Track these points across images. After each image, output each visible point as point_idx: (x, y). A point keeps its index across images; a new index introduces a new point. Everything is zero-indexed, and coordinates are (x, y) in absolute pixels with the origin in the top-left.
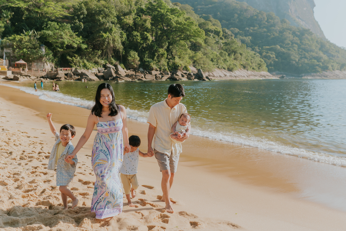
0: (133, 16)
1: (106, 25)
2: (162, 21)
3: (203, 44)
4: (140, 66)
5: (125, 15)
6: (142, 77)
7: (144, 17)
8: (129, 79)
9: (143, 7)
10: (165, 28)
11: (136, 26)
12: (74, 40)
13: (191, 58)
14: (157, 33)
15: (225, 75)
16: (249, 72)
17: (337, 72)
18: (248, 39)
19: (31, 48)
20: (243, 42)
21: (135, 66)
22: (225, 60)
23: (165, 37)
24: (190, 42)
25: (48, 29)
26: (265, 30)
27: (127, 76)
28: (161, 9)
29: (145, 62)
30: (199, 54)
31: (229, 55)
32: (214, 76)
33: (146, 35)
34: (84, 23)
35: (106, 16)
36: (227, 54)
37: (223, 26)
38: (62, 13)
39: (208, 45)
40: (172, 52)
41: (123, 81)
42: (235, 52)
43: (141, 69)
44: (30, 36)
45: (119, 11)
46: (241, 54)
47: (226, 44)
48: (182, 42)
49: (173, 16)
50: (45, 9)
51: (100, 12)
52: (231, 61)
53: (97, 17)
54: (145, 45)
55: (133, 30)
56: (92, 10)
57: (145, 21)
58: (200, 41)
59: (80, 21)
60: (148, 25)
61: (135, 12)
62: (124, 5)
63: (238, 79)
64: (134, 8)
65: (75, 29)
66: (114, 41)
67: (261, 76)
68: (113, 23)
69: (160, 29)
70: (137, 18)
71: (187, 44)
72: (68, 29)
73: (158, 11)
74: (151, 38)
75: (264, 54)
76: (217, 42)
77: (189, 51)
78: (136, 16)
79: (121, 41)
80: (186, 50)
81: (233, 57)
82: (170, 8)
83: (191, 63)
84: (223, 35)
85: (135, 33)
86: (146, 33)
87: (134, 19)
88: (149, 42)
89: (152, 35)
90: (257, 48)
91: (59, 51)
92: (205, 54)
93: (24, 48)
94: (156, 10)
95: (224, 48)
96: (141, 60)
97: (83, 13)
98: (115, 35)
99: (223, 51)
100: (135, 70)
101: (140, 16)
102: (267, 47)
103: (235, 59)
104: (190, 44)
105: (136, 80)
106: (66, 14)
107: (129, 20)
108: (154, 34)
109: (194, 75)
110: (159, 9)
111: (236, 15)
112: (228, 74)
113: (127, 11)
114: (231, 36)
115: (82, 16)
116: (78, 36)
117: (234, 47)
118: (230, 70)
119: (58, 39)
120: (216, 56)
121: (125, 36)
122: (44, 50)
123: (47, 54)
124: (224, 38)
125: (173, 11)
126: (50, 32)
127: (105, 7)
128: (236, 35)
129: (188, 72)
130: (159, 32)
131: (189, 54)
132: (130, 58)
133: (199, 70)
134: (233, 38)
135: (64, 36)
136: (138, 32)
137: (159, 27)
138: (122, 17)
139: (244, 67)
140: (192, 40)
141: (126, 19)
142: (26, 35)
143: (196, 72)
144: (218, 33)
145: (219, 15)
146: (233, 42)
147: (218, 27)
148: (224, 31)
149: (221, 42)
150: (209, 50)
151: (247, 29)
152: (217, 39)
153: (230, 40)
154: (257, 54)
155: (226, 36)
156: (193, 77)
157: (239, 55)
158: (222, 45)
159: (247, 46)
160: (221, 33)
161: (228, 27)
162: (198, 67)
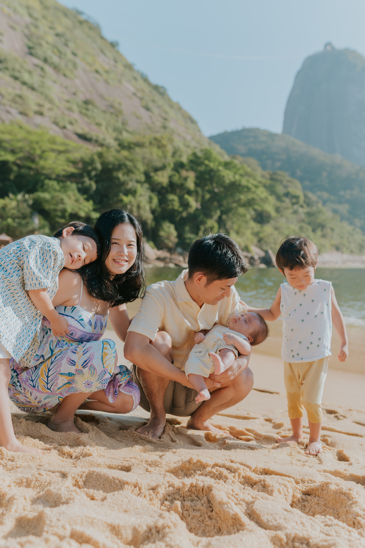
0: (168, 172)
1: (128, 184)
2: (211, 180)
3: (273, 213)
4: (177, 245)
5: (156, 170)
6: (180, 261)
7: (184, 173)
8: (161, 265)
9: (184, 160)
10: (216, 190)
11: (172, 187)
12: (81, 206)
13: (256, 234)
14: (203, 197)
16: (346, 256)
18: (344, 208)
19: (19, 218)
20: (335, 211)
21: (171, 245)
23: (216, 204)
24: (255, 210)
25: (44, 191)
27: (158, 259)
28: (210, 161)
29: (185, 239)
30: (268, 229)
31: (314, 231)
33: (187, 200)
34: (96, 182)
35: (129, 172)
36: (310, 229)
37: (304, 188)
38: (66, 168)
39: (282, 216)
40: (225, 225)
41: (150, 266)
42: (322, 226)
43: (179, 250)
44: (18, 201)
45: (147, 165)
46: (332, 230)
47: (309, 214)
48: (241, 210)
49: (228, 172)
50: (42, 163)
51: (120, 167)
53: (115, 174)
54: (184, 214)
55: (167, 192)
56: (108, 163)
57: (186, 179)
58: (269, 208)
59: (90, 179)
60: (190, 184)
61: (172, 165)
62: (155, 157)
63: (327, 266)
64: (171, 161)
65: (83, 191)
66: (139, 207)
67: (364, 262)
68: (138, 182)
69: (209, 191)
70: (175, 175)
71: (249, 214)
72: (73, 190)
73: (207, 166)
74: (194, 204)
76: (295, 212)
77: (252, 224)
78: (173, 173)
79: (151, 208)
80: (246, 222)
81: (319, 232)
82: (222, 160)
83: (255, 240)
84: (305, 202)
85: (171, 197)
86: (186, 196)
87: (170, 177)
88: (192, 210)
89: (196, 201)
90: (357, 222)
91: (58, 223)
92: (276, 229)
93: (8, 217)
94: (202, 164)
95: (307, 220)
96: (180, 236)
97: (95, 169)
98: (141, 199)
99: (304, 225)
100: (170, 250)
101: (178, 172)
103: (324, 236)
104: (253, 213)
105: (172, 266)
106: (72, 169)
107: (162, 178)
108: (200, 199)
109: (259, 258)
110: (207, 162)
111: (324, 174)
113: (159, 164)
114: (317, 202)
115: (93, 173)
116: (87, 200)
117: (321, 219)
119: (57, 204)
120: (294, 231)
121: (155, 201)
122: (37, 221)
123: (41, 227)
124: (305, 205)
125: (227, 165)
126: (46, 196)
127: (126, 158)
128: (324, 202)
129: (249, 255)
130: (208, 196)
131: (252, 229)
132: (162, 233)
133: (266, 252)
134: (320, 205)
135: (66, 200)
136: (175, 194)
137: (207, 188)
138: (152, 174)
139: (338, 248)
140: (257, 207)
141: (158, 175)
142: (11, 199)
143: (262, 254)
144: (297, 197)
145: (299, 173)
146: (320, 212)
147: (297, 189)
148: (306, 196)
149: (302, 211)
150: (282, 222)
151: (342, 193)
152: (296, 207)
153: (314, 209)
154: (358, 230)
155: (308, 203)
156: (258, 262)
157: (329, 231)
158: (303, 216)
159: (342, 218)
160: (302, 199)
161: (312, 190)
162: (265, 248)
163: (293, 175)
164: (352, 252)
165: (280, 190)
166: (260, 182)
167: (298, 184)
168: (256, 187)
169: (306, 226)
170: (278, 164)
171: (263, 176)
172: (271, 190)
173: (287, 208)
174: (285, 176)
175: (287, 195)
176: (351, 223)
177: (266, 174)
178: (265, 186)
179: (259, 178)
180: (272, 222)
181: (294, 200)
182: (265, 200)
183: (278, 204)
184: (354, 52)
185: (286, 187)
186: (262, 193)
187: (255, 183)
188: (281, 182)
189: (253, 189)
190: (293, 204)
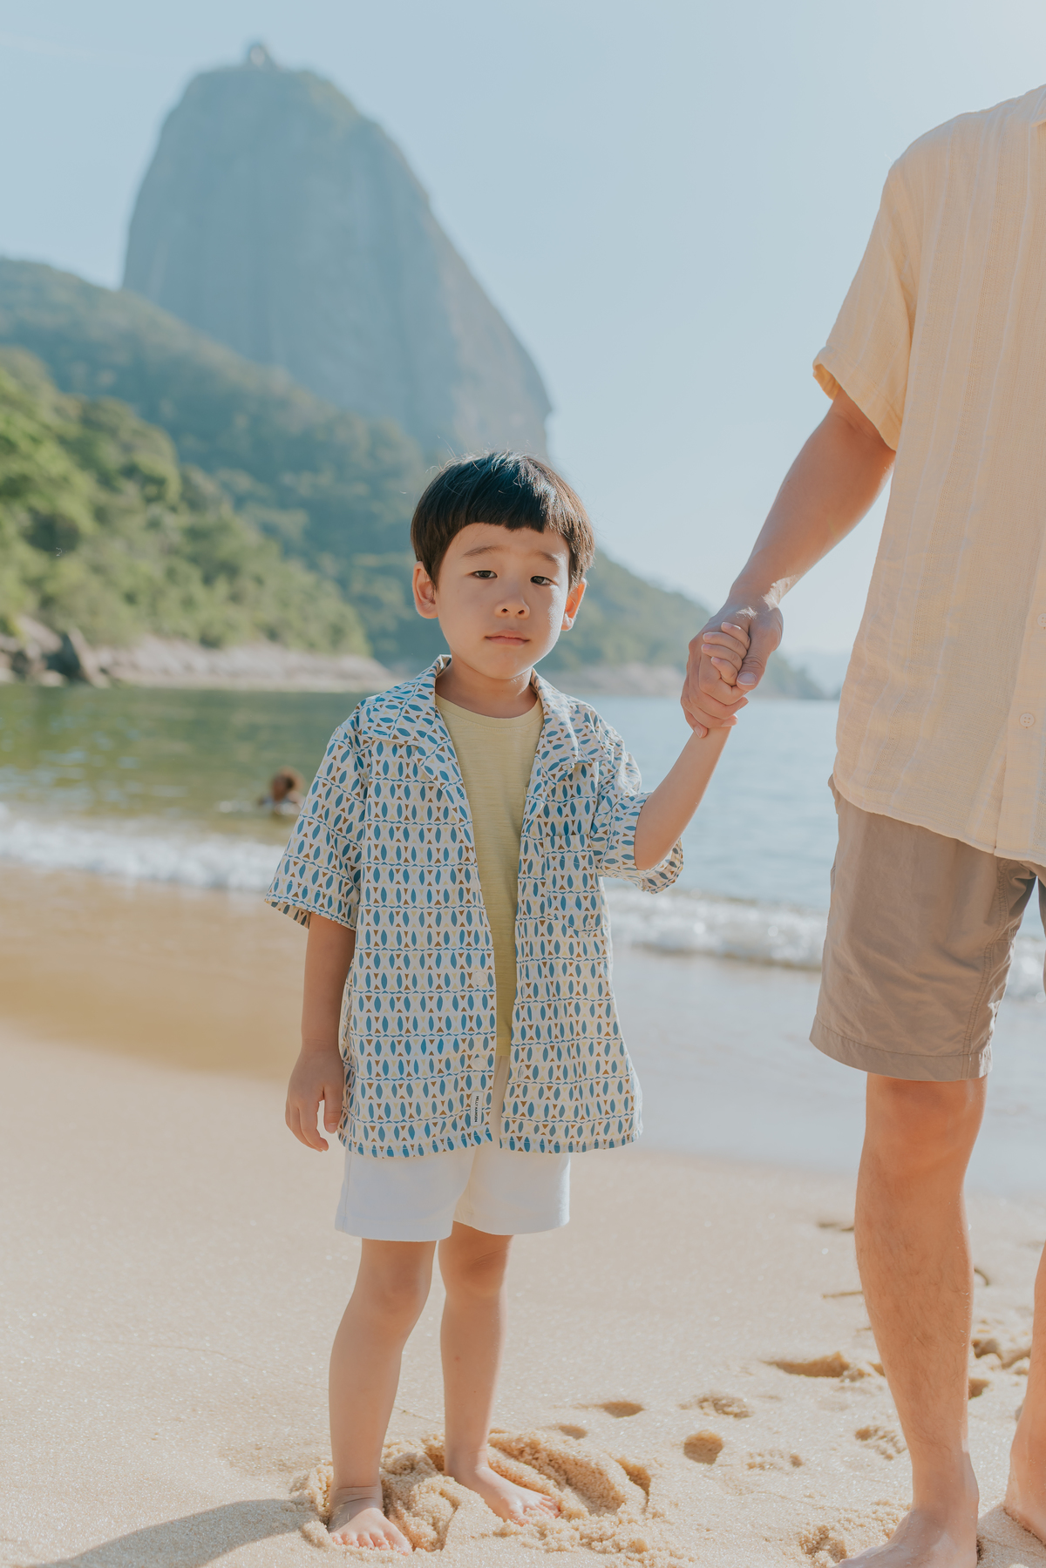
3: (86, 525)
13: (34, 583)
15: (189, 668)
16: (294, 658)
17: (635, 671)
18: (293, 522)
20: (269, 530)
22: (188, 603)
24: (32, 511)
26: (361, 489)
30: (71, 570)
31: (208, 580)
32: (134, 667)
36: (195, 574)
37: (183, 457)
39: (113, 533)
42: (230, 570)
46: (259, 581)
47: (194, 534)
52: (213, 605)
58: (75, 505)
63: (243, 684)
67: (344, 675)
71: (13, 520)
75: (357, 587)
76: (154, 525)
77: (23, 551)
80: (4, 545)
81: (222, 587)
83: (31, 601)
84: (181, 497)
90: (329, 563)
92: (97, 569)
95: (188, 549)
99: (178, 563)
102: (370, 560)
103: (235, 598)
104: (24, 518)
109: (43, 655)
111: (241, 422)
112: (201, 660)
114: (218, 501)
117: (226, 548)
118: (209, 642)
120: (150, 579)
124: (182, 507)
128: (240, 502)
129: (14, 646)
131: (22, 566)
133: (65, 638)
134: (226, 510)
139: (273, 634)
140: (37, 502)
143: (52, 643)
144: (160, 482)
145: (167, 409)
146: (223, 528)
147: (160, 458)
148: (186, 481)
149: (176, 523)
150: (114, 552)
151: (287, 479)
152: (156, 510)
153: (208, 519)
154: (330, 587)
155: (193, 500)
156: (37, 666)
157: (247, 585)
158: (176, 538)
159: (288, 551)
160: (174, 488)
161: (207, 464)
162: (62, 623)
163: (151, 415)
164: (311, 646)
165: (110, 455)
166: (47, 427)
167: (164, 445)
168: (35, 441)
169: (184, 568)
170: (106, 378)
171: (58, 411)
172: (81, 452)
173: (128, 512)
174: (128, 418)
175: (131, 471)
176: (312, 566)
177: (72, 406)
178: (63, 441)
179: (47, 415)
180: (85, 551)
181: (152, 490)
182: (63, 483)
183: (103, 497)
184: (326, 85)
185: (127, 448)
186: (52, 460)
187: (31, 427)
188: (113, 432)
189: (24, 445)
190: (149, 500)
